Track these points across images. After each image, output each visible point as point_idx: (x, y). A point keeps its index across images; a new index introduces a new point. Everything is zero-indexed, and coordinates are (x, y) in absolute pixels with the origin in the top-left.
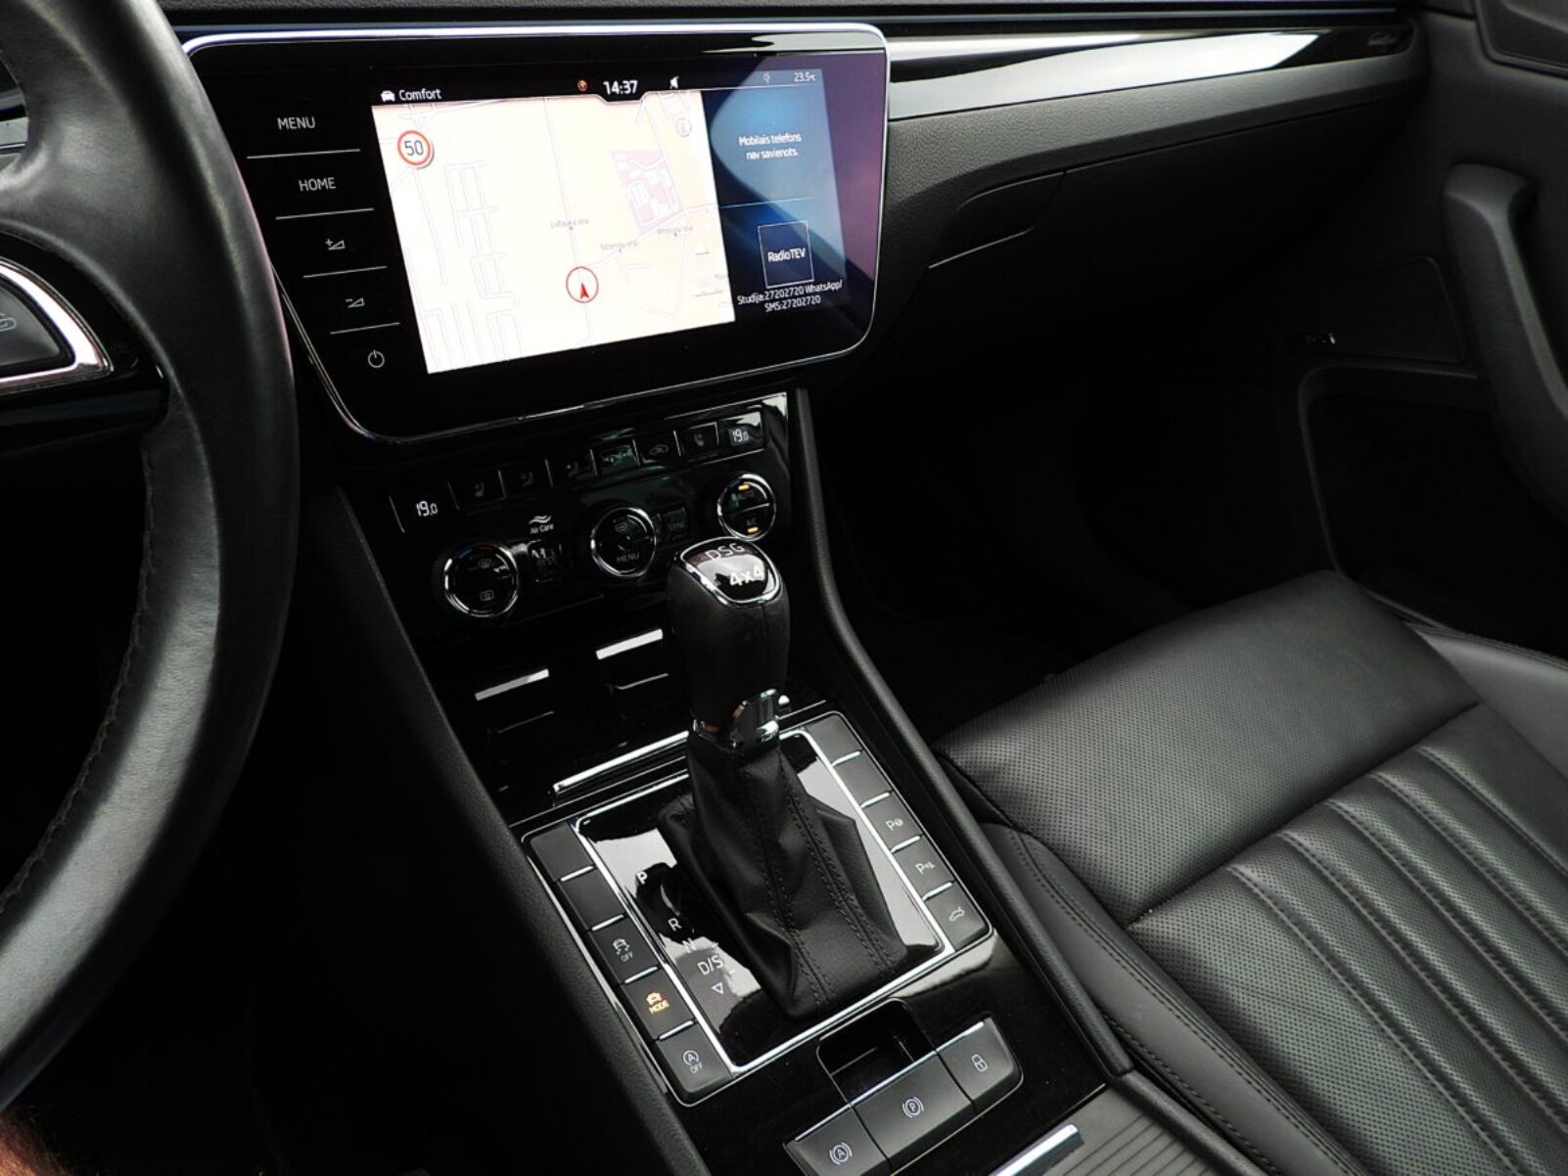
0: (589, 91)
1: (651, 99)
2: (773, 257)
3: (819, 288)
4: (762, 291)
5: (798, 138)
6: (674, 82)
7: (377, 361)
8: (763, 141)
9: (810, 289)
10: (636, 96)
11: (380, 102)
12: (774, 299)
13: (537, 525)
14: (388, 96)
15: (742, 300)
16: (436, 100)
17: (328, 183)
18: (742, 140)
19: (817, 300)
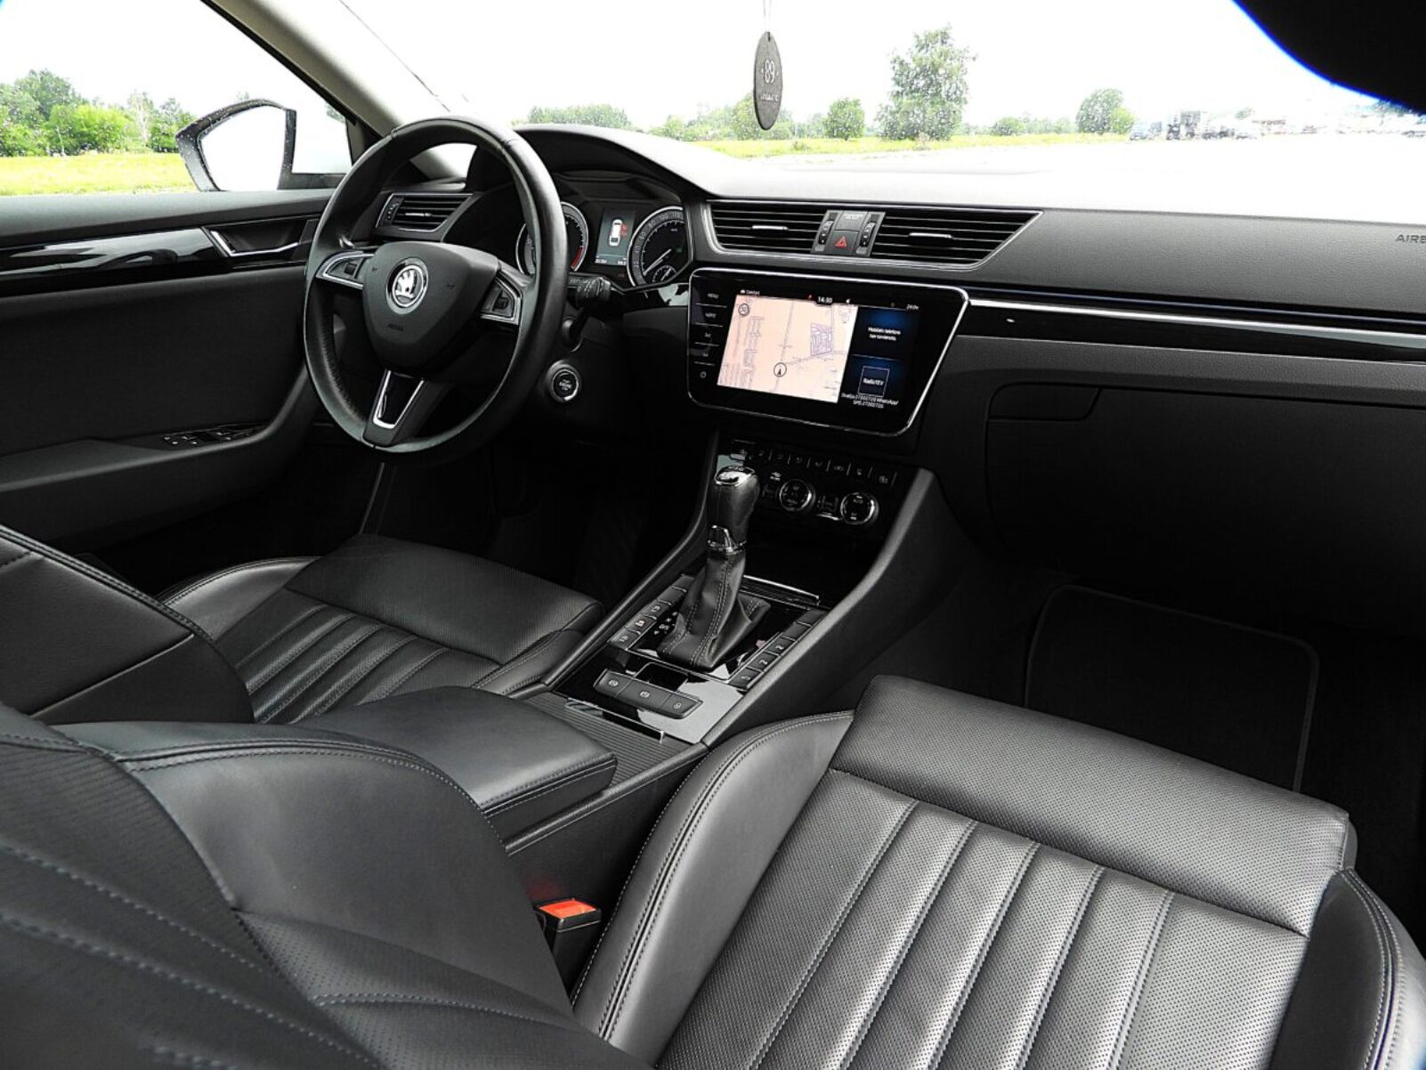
0: (812, 299)
1: (836, 307)
2: (866, 381)
4: (855, 393)
5: (899, 333)
6: (848, 301)
7: (704, 375)
8: (880, 331)
10: (829, 304)
11: (739, 293)
12: (860, 399)
13: (774, 476)
14: (743, 291)
15: (844, 395)
16: (757, 295)
17: (715, 316)
18: (871, 329)
19: (882, 407)
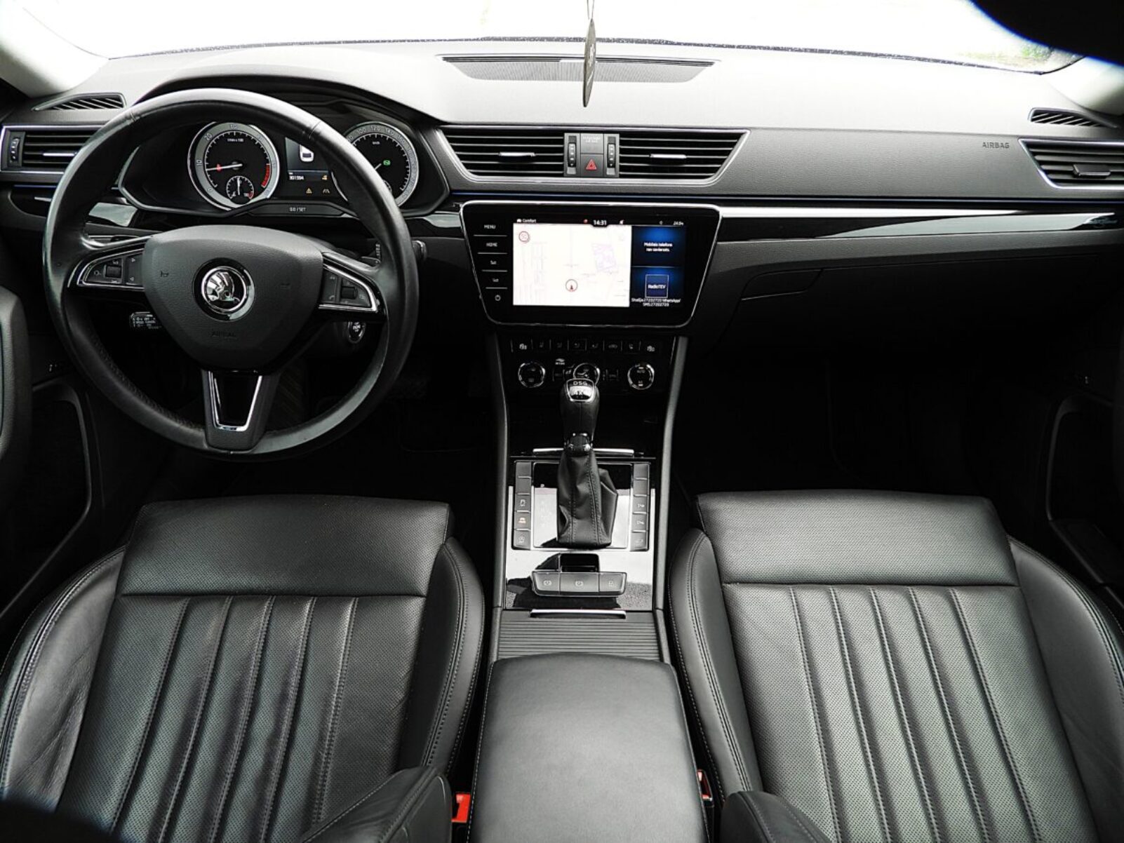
0: (588, 223)
1: (612, 228)
2: (650, 287)
3: (668, 301)
4: (643, 298)
5: (671, 245)
6: (621, 222)
7: (498, 298)
8: (655, 245)
9: (665, 300)
10: (605, 226)
11: (516, 222)
12: (648, 302)
13: (558, 362)
14: (519, 220)
15: (634, 300)
16: (534, 223)
17: (495, 245)
18: (646, 244)
19: (668, 305)
